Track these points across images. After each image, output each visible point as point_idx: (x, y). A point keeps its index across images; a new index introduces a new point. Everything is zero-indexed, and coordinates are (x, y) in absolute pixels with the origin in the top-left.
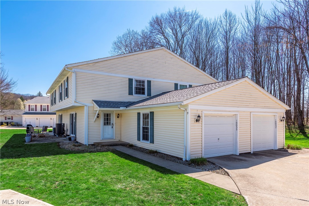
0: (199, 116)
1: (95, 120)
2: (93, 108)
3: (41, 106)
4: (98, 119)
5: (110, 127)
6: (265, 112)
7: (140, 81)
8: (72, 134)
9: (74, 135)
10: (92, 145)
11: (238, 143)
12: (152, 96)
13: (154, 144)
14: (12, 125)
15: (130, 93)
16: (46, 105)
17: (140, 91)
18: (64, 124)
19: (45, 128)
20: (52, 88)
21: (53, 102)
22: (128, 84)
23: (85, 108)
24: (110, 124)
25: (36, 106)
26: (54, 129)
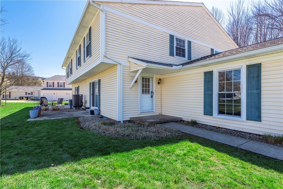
1: (133, 86)
2: (128, 69)
3: (58, 83)
4: (136, 84)
5: (149, 96)
7: (180, 40)
8: (93, 105)
9: (97, 108)
10: (128, 121)
12: (192, 60)
13: (262, 122)
14: (31, 99)
15: (171, 54)
16: (63, 82)
17: (180, 52)
18: (82, 95)
19: (61, 101)
20: (67, 58)
21: (70, 72)
22: (169, 42)
23: (119, 66)
24: (149, 92)
25: (53, 83)
26: (71, 101)
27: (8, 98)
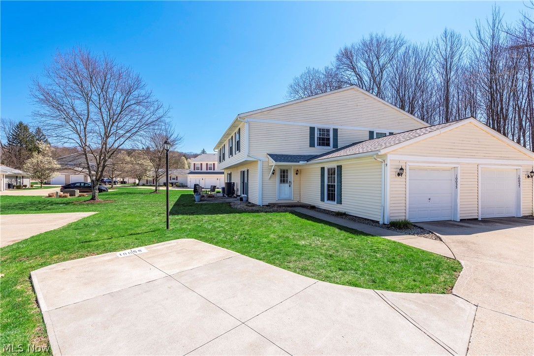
0: (402, 169)
1: (270, 177)
2: (267, 163)
3: (207, 164)
4: (274, 176)
5: (287, 185)
6: (502, 165)
7: (323, 130)
8: (243, 194)
9: (246, 195)
10: (267, 206)
11: (459, 205)
12: (339, 148)
13: (342, 205)
14: (176, 186)
15: (312, 145)
16: (212, 163)
17: (324, 142)
18: (234, 183)
19: (213, 188)
20: (220, 143)
21: (222, 158)
22: (309, 134)
23: (259, 162)
24: (287, 182)
25: (201, 164)
26: (223, 189)
27: (152, 184)
